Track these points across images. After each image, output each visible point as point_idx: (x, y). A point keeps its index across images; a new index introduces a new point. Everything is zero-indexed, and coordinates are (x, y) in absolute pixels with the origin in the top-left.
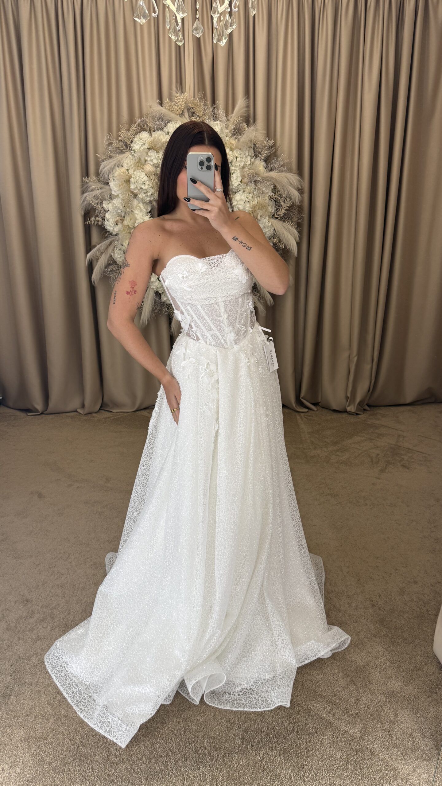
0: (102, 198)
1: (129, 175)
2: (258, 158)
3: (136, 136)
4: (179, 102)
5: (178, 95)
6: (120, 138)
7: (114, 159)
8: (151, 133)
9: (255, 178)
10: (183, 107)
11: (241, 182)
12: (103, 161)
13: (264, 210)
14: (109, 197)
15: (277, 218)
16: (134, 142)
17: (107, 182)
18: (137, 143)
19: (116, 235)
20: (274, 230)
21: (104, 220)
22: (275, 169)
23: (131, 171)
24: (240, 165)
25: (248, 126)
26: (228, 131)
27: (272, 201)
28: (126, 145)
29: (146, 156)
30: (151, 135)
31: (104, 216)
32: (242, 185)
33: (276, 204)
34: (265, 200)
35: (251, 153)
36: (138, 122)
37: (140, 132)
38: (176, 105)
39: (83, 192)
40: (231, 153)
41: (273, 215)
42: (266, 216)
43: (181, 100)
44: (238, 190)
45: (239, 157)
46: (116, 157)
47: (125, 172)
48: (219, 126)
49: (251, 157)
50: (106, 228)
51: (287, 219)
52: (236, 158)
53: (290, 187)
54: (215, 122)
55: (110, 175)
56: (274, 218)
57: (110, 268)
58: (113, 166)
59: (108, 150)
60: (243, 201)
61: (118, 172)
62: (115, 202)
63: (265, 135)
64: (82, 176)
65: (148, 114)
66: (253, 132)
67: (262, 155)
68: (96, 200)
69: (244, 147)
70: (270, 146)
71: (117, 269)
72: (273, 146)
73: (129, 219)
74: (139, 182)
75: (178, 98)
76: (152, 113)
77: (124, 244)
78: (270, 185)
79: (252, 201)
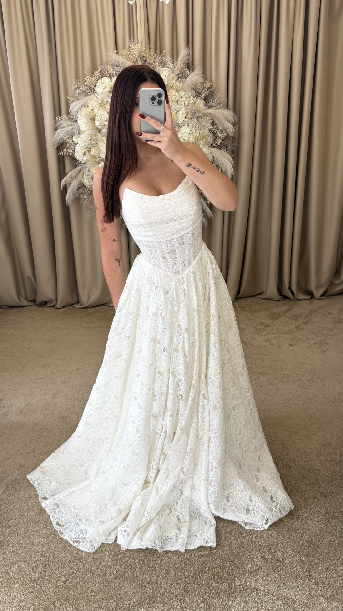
0: (72, 134)
1: (93, 113)
2: (199, 98)
3: (98, 81)
4: (134, 51)
5: (132, 46)
6: (86, 83)
7: (80, 101)
8: (111, 78)
9: (198, 115)
10: (137, 56)
11: (185, 117)
12: (72, 103)
13: (205, 140)
14: (77, 132)
15: (215, 147)
16: (97, 86)
17: (76, 120)
18: (99, 87)
19: (84, 164)
20: (213, 156)
21: (74, 151)
22: (213, 106)
23: (95, 111)
24: (184, 104)
25: (190, 71)
26: (174, 75)
27: (210, 133)
28: (91, 88)
30: (111, 80)
31: (74, 148)
32: (186, 121)
33: (213, 135)
34: (205, 132)
35: (193, 93)
36: (100, 69)
37: (102, 77)
38: (131, 54)
39: (56, 129)
40: (177, 94)
41: (212, 145)
42: (206, 145)
43: (135, 50)
44: (183, 125)
45: (184, 97)
46: (82, 99)
47: (91, 112)
48: (167, 71)
49: (193, 97)
50: (76, 158)
51: (223, 147)
52: (182, 98)
53: (225, 121)
54: (163, 68)
55: (78, 114)
56: (212, 147)
57: (81, 191)
58: (80, 107)
59: (76, 93)
60: (188, 133)
61: (84, 111)
62: (83, 137)
63: (205, 78)
64: (55, 115)
65: (108, 63)
66: (195, 76)
67: (202, 95)
68: (67, 135)
69: (187, 88)
70: (208, 88)
71: (86, 192)
72: (211, 87)
73: (95, 151)
74: (102, 119)
75: (132, 48)
76: (111, 62)
77: (91, 171)
78: (209, 120)
79: (195, 133)
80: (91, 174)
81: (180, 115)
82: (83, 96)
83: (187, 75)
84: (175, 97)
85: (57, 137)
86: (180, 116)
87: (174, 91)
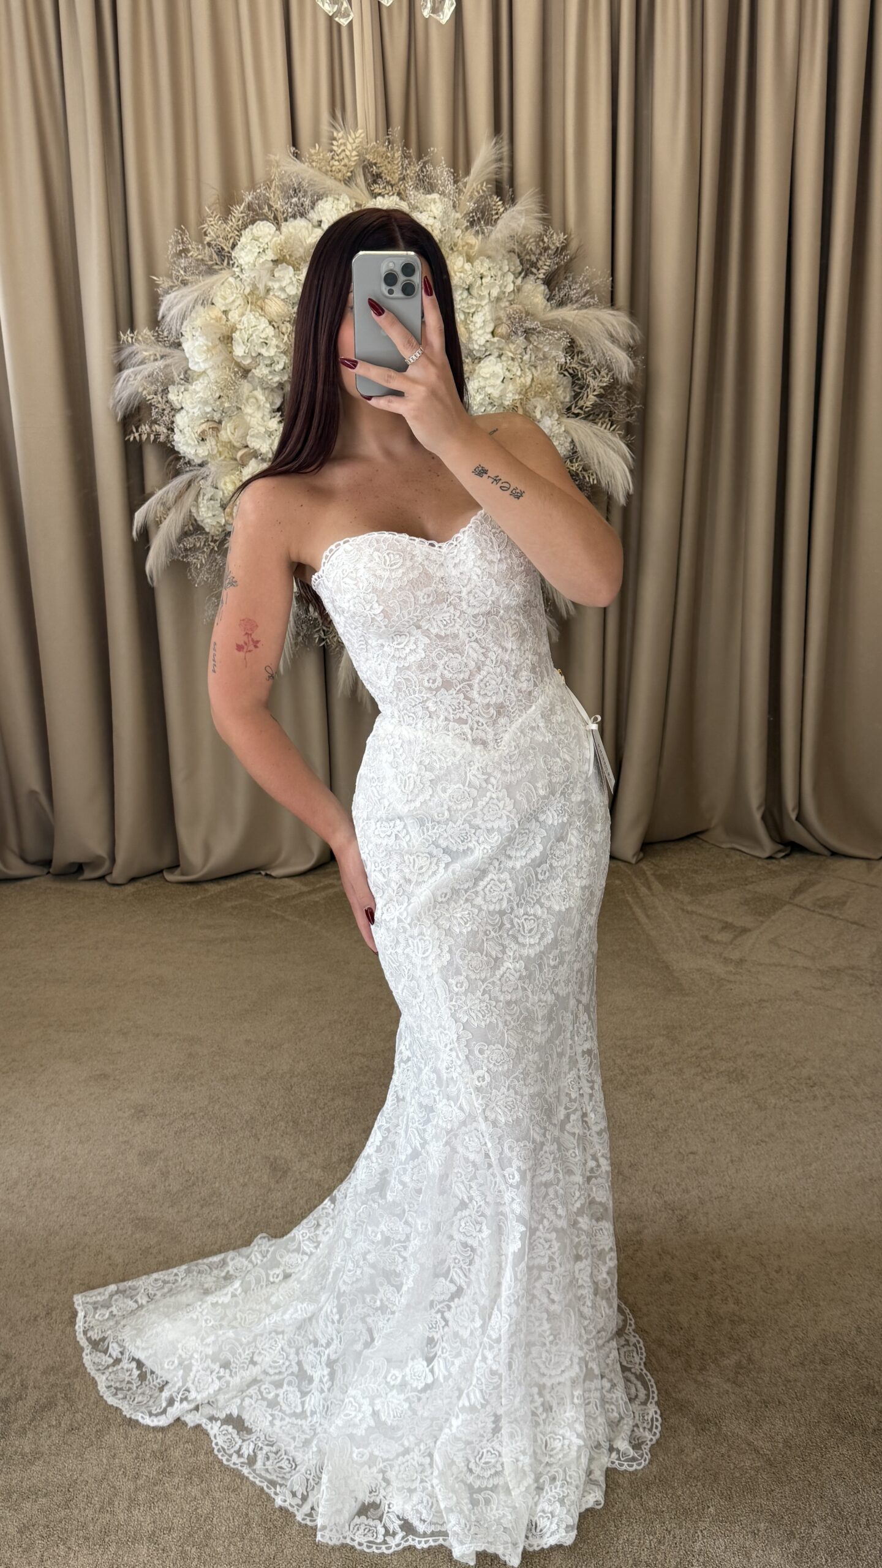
0: (166, 381)
1: (228, 323)
2: (532, 277)
3: (243, 232)
4: (344, 150)
5: (340, 135)
6: (208, 239)
7: (193, 289)
8: (278, 224)
9: (528, 324)
10: (353, 164)
11: (493, 333)
12: (168, 293)
13: (548, 397)
14: (182, 376)
15: (577, 415)
16: (239, 246)
17: (177, 341)
18: (246, 250)
19: (201, 465)
20: (572, 441)
21: (173, 430)
22: (571, 301)
23: (234, 316)
24: (489, 294)
25: (503, 204)
26: (458, 215)
27: (565, 375)
28: (220, 252)
29: (270, 280)
30: (279, 229)
31: (173, 422)
32: (495, 343)
33: (573, 383)
34: (550, 374)
35: (514, 265)
36: (247, 200)
37: (253, 222)
38: (337, 158)
39: (120, 368)
40: (468, 266)
41: (569, 409)
42: (552, 411)
43: (349, 147)
44: (487, 353)
45: (487, 276)
46: (196, 284)
47: (221, 318)
48: (439, 204)
49: (514, 274)
50: (176, 449)
51: (601, 415)
52: (481, 278)
53: (607, 342)
54: (429, 197)
55: (185, 323)
56: (570, 415)
57: (189, 542)
58: (191, 306)
59: (179, 266)
60: (498, 377)
61: (202, 317)
62: (198, 389)
63: (546, 222)
64: (117, 329)
65: (271, 182)
66: (520, 217)
67: (538, 270)
68: (152, 384)
69: (497, 251)
70: (558, 248)
71: (204, 545)
72: (564, 248)
73: (233, 428)
74: (253, 340)
75: (340, 141)
76: (281, 179)
77: (221, 485)
78: (560, 338)
79: (520, 377)
80: (221, 493)
81: (478, 325)
82: (200, 273)
83: (497, 214)
84: (462, 275)
85: (124, 389)
86: (477, 329)
87: (461, 258)
